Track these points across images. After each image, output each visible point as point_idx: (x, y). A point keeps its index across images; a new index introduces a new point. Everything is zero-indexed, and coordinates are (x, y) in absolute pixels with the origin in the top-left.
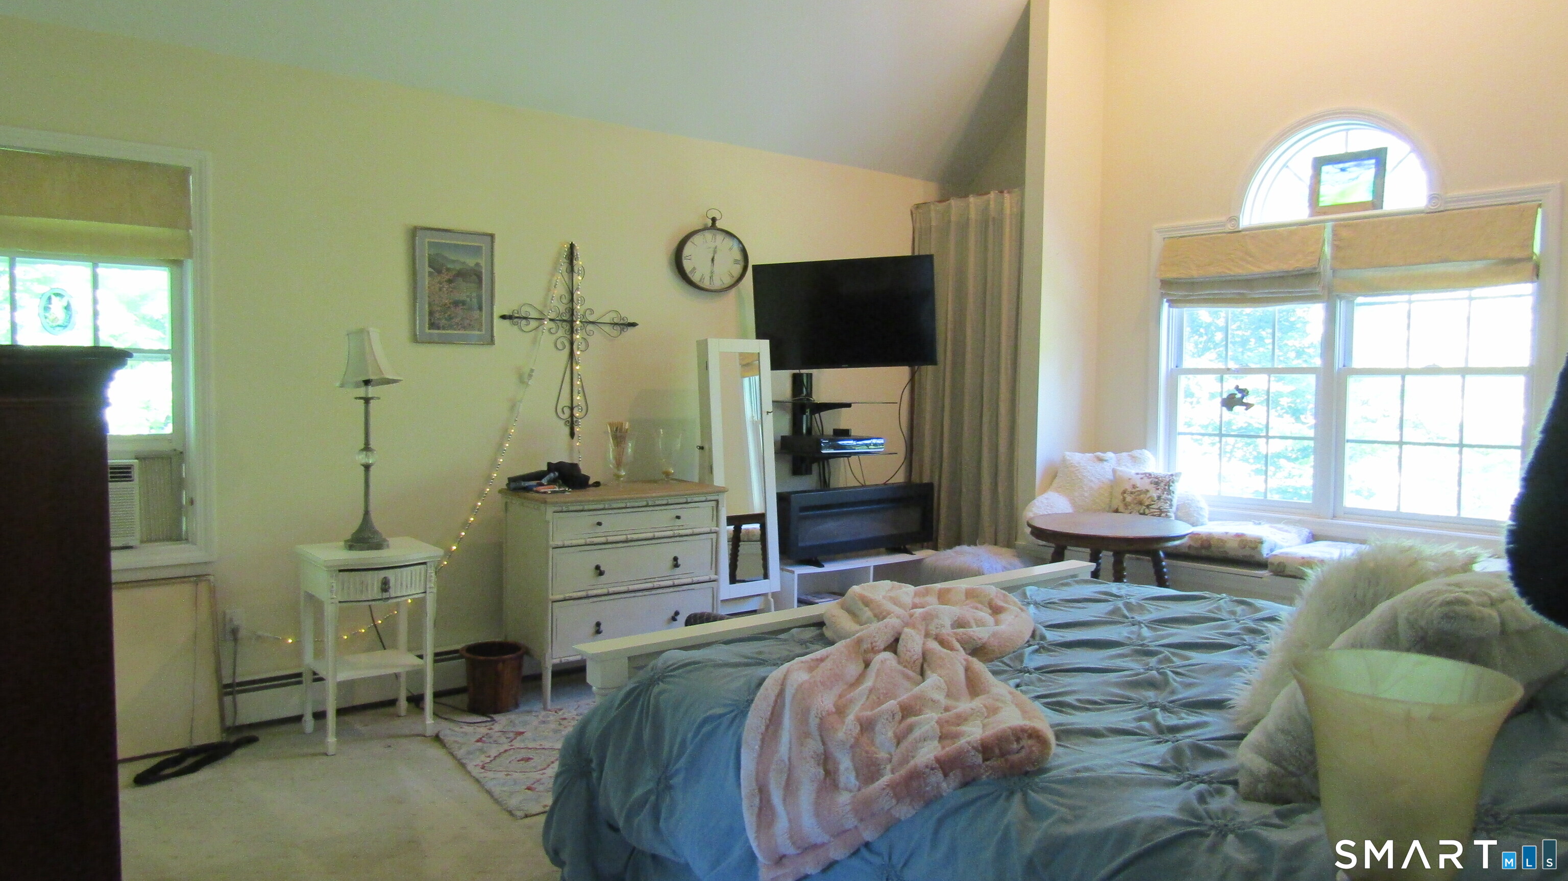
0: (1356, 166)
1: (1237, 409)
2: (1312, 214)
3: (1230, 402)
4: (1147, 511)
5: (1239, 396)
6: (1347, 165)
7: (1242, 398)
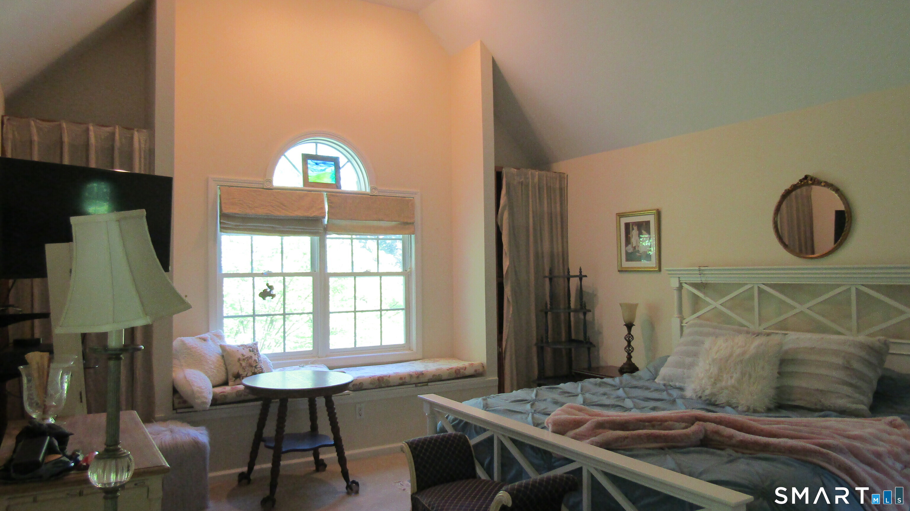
0: (323, 163)
1: (268, 298)
2: (305, 184)
3: (264, 294)
4: (256, 370)
5: (269, 290)
6: (318, 162)
7: (271, 291)
